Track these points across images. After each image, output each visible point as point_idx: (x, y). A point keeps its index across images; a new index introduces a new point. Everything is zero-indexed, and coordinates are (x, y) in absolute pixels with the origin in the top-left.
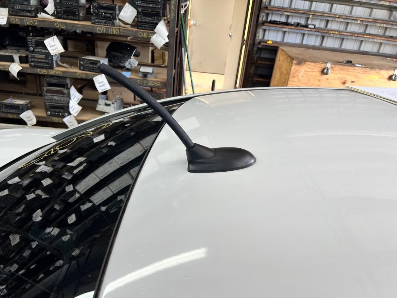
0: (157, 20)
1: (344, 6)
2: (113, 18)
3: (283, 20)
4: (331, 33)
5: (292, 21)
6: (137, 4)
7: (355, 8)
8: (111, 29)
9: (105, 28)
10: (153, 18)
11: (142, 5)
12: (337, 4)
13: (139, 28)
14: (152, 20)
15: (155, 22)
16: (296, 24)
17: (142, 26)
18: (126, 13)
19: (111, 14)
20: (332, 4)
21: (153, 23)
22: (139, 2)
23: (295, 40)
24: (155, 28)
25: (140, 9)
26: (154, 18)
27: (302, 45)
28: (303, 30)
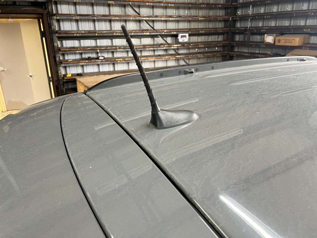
4: (117, 61)
5: (85, 56)
20: (112, 40)
27: (100, 72)
28: (96, 62)
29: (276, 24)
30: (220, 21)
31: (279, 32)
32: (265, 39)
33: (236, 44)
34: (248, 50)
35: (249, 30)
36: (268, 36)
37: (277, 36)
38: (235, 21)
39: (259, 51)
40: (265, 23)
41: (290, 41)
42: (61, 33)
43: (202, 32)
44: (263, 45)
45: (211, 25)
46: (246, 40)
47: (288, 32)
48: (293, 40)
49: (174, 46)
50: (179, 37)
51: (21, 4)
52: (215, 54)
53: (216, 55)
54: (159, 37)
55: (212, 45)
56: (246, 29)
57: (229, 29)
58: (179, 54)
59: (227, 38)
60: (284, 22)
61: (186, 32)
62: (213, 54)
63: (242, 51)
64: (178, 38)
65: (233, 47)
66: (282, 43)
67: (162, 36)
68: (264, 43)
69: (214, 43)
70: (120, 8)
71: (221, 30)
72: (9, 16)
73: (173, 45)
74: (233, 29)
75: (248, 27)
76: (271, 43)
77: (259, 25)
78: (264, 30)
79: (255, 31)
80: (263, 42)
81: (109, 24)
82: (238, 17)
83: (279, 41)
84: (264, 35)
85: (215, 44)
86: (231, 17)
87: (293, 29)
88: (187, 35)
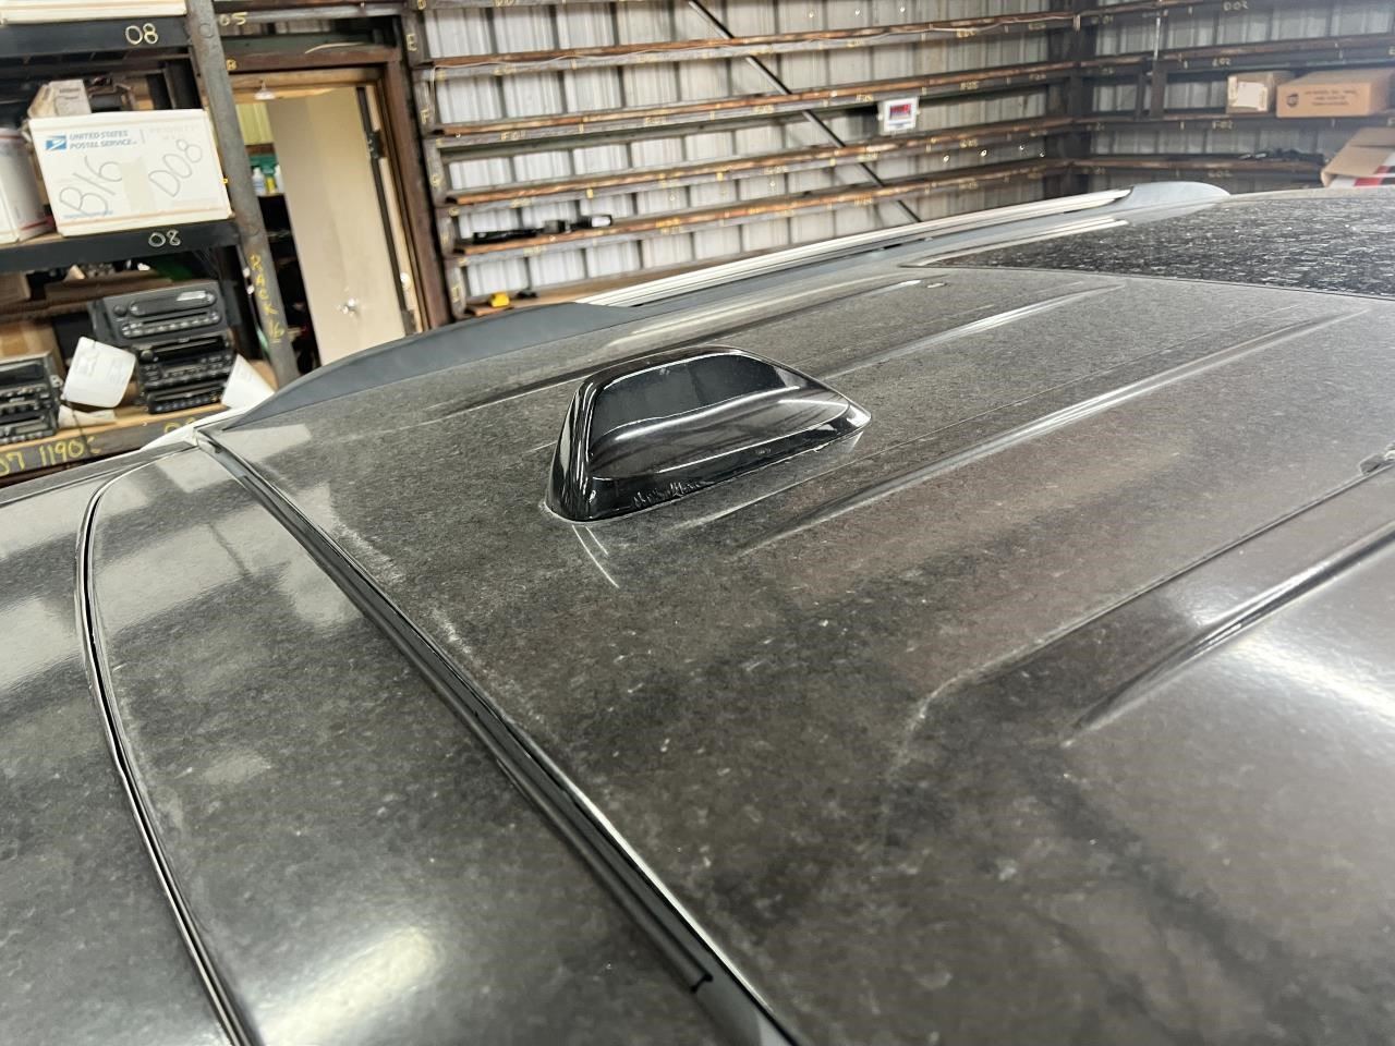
0: (220, 365)
1: (660, 141)
2: (42, 407)
3: (507, 223)
4: (660, 228)
5: (534, 219)
6: (126, 333)
7: (689, 139)
8: (45, 449)
9: (19, 454)
10: (204, 360)
11: (150, 331)
12: (640, 140)
13: (159, 409)
14: (201, 371)
15: (213, 373)
16: (554, 226)
17: (171, 401)
18: (91, 375)
19: (27, 396)
20: (628, 145)
21: (208, 379)
22: (133, 326)
23: (567, 273)
24: (221, 391)
25: (146, 349)
26: (208, 362)
27: (587, 281)
28: (582, 239)
29: (1269, 33)
30: (1031, 35)
31: (1287, 65)
32: (1230, 97)
33: (1102, 123)
34: (1156, 145)
35: (1161, 61)
36: (1241, 84)
37: (1279, 81)
38: (1091, 31)
39: (1204, 145)
40: (1221, 29)
41: (1335, 98)
42: (454, 136)
43: (969, 88)
44: (1221, 120)
45: (997, 56)
46: (1147, 105)
47: (1326, 63)
48: (1350, 95)
49: (866, 153)
50: (884, 115)
51: (294, 30)
52: (1023, 171)
53: (1026, 174)
54: (806, 120)
55: (1009, 137)
56: (1145, 61)
57: (1070, 65)
58: (884, 184)
59: (1064, 102)
60: (1303, 21)
61: (908, 92)
62: (1015, 172)
63: (1125, 150)
64: (880, 117)
65: (1087, 138)
66: (1305, 109)
67: (820, 116)
68: (1228, 111)
69: (1016, 129)
70: (655, 13)
71: (1039, 72)
72: (261, 82)
73: (863, 150)
74: (1091, 63)
75: (1152, 53)
76: (1255, 109)
77: (1196, 40)
78: (1222, 61)
79: (1186, 65)
80: (1222, 110)
81: (614, 83)
82: (1109, 14)
83: (1293, 100)
84: (1226, 79)
85: (1019, 132)
86: (1079, 17)
87: (1345, 48)
88: (913, 101)
